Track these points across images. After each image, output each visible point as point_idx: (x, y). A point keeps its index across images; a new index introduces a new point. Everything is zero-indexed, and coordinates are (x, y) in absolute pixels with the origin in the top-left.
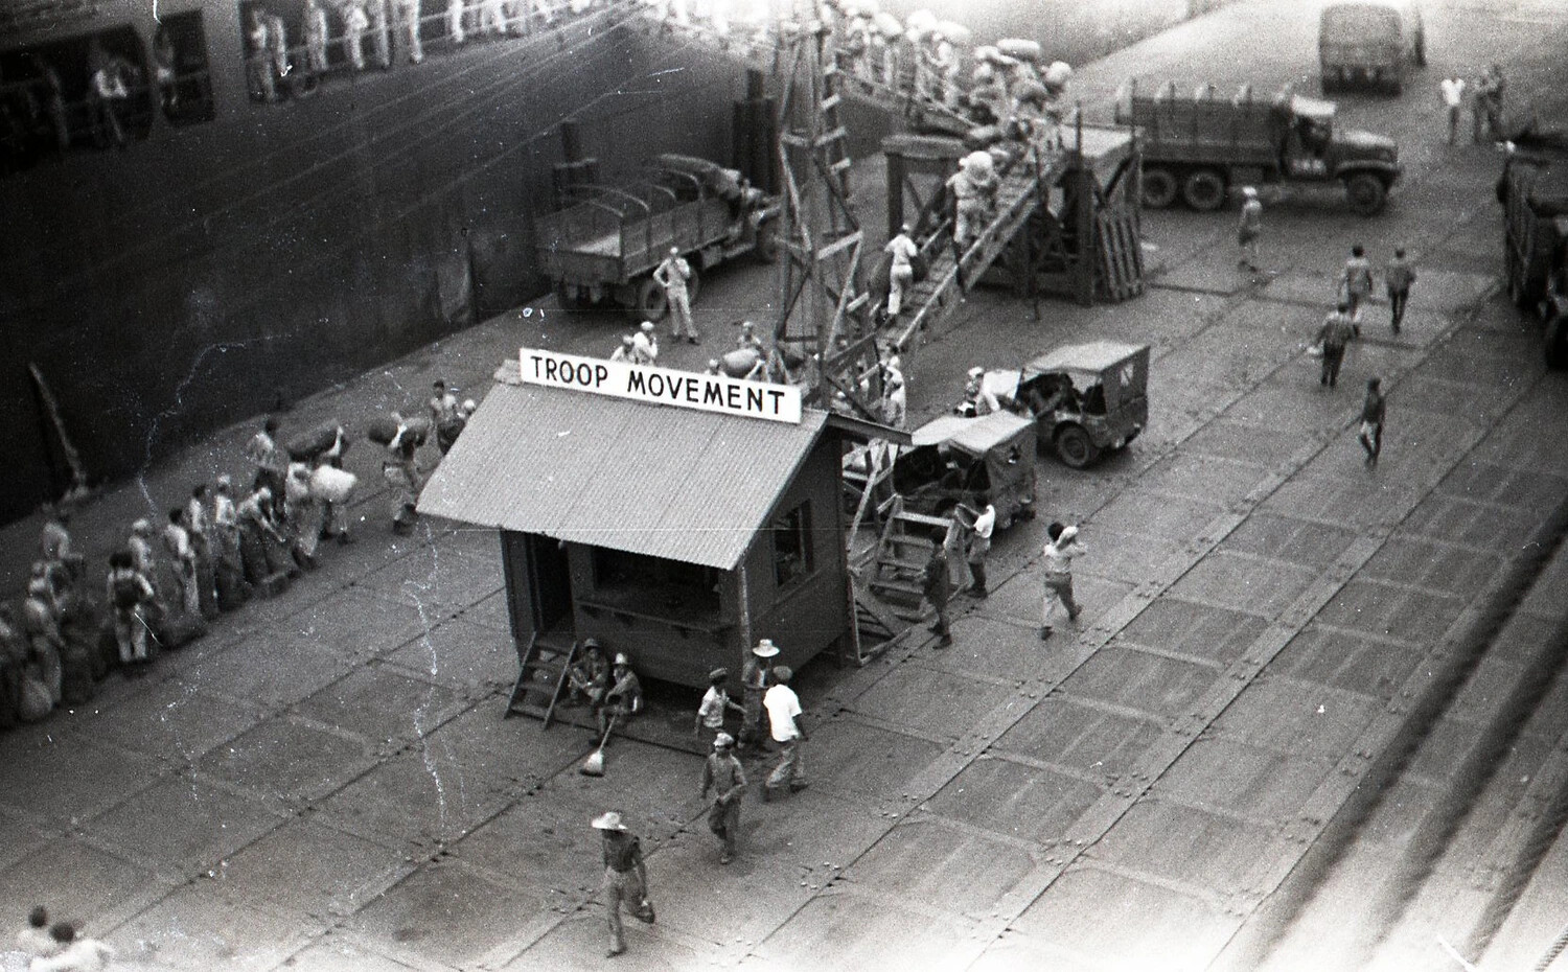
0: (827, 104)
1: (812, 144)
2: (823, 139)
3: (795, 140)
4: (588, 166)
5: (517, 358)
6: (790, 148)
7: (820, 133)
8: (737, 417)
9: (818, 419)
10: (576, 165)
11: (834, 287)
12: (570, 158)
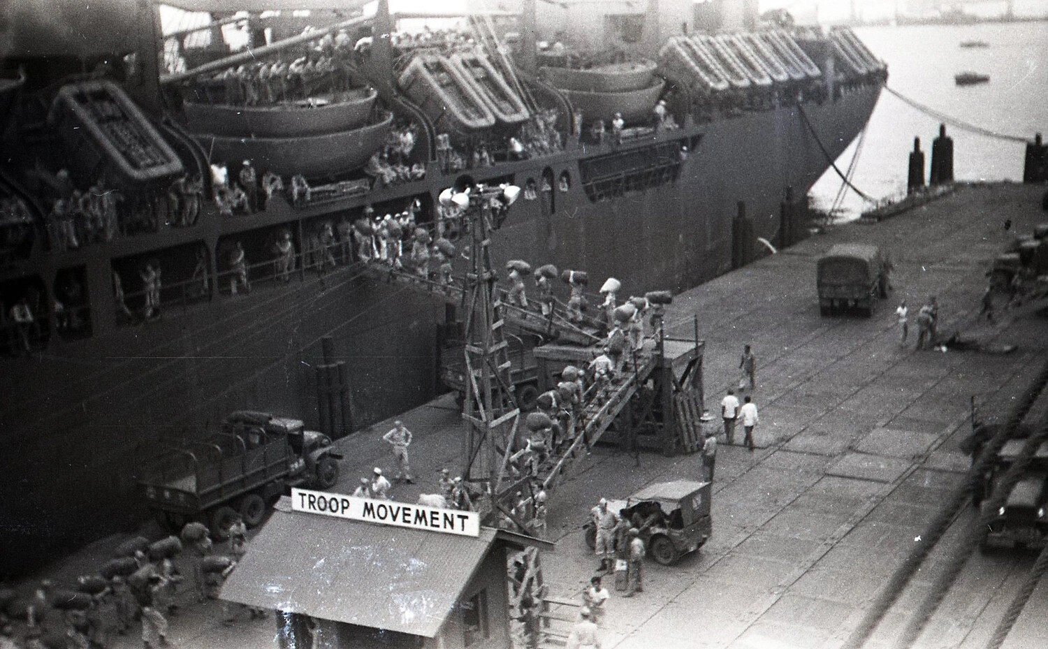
0: (495, 326)
1: (486, 353)
2: (492, 349)
3: (475, 350)
4: (339, 366)
5: (289, 494)
6: (472, 355)
7: (491, 345)
8: (437, 533)
9: (491, 534)
10: (333, 365)
11: (502, 447)
12: (327, 362)
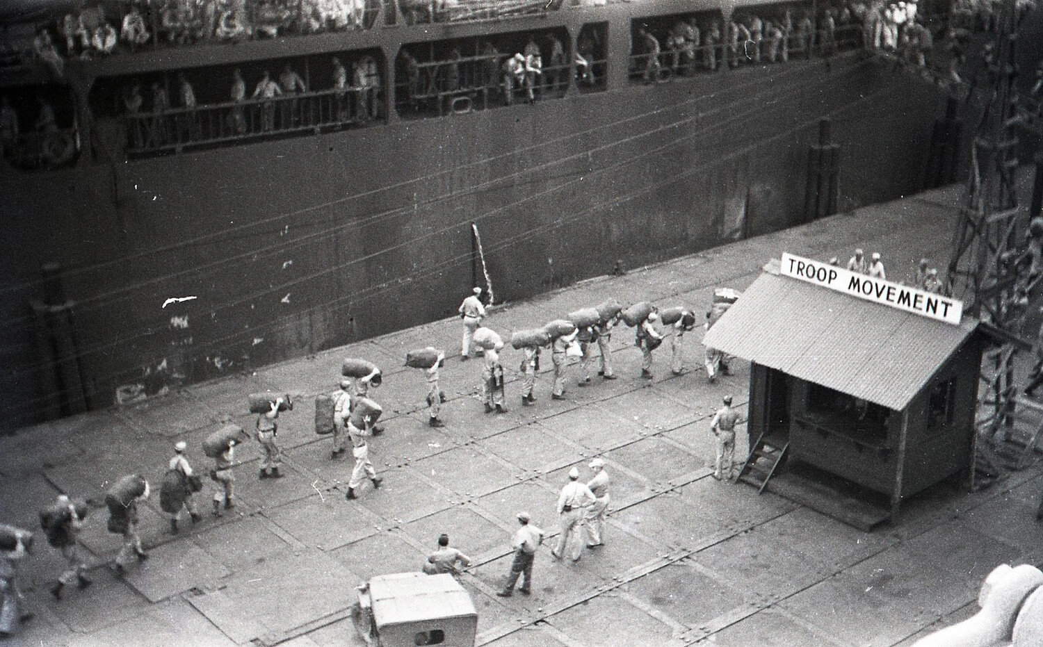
1: (995, 148)
2: (1002, 145)
3: (984, 143)
5: (780, 258)
6: (979, 148)
9: (971, 326)
10: (827, 148)
11: (994, 243)
12: (822, 142)
